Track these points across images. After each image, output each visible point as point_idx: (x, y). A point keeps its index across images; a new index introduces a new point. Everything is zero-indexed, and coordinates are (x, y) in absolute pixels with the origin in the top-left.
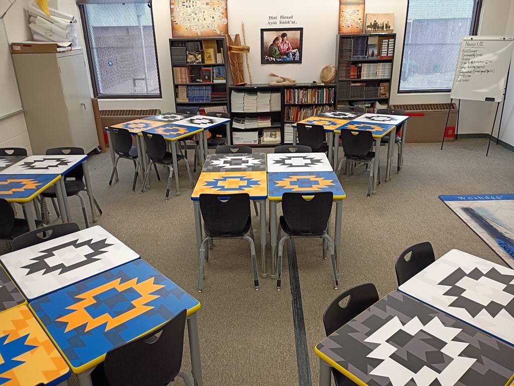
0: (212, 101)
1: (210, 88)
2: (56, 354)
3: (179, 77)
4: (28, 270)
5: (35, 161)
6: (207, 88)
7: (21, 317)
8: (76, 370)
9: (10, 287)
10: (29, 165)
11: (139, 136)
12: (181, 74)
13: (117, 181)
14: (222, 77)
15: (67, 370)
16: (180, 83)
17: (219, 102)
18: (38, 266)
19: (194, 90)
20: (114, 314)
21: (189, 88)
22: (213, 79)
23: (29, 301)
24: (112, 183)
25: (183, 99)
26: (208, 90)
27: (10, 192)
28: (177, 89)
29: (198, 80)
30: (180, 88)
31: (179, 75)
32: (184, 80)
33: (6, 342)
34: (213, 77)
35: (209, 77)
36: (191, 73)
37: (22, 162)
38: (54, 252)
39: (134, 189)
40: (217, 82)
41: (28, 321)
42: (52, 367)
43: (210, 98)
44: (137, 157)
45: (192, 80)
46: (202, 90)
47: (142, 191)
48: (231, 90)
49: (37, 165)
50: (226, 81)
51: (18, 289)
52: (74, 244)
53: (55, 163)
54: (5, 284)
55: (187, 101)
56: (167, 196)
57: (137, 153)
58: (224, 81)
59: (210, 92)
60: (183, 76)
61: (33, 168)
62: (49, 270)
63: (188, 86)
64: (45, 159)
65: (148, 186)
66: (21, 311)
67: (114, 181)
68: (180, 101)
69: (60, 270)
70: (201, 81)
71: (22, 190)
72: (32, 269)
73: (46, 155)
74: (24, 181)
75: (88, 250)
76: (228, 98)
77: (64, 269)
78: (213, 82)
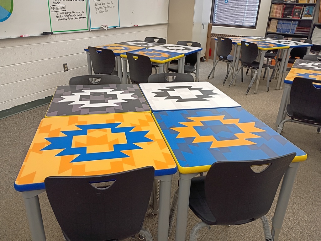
0: (296, 33)
1: (297, 23)
2: (166, 150)
3: (275, 12)
4: (155, 94)
5: (170, 46)
6: (294, 22)
7: (145, 119)
8: (182, 169)
9: (142, 100)
10: (166, 47)
11: (238, 45)
12: (277, 10)
13: (213, 77)
14: (310, 15)
15: (174, 166)
16: (274, 17)
17: (302, 35)
18: (163, 94)
19: (283, 24)
20: (219, 138)
21: (280, 22)
22: (302, 16)
23: (153, 111)
24: (210, 78)
25: (273, 29)
26: (295, 24)
27: (153, 57)
28: (270, 22)
29: (289, 16)
30: (273, 21)
31: (275, 10)
32: (278, 15)
33: (131, 131)
34: (302, 15)
35: (299, 14)
36: (284, 10)
37: (162, 46)
38: (174, 89)
39: (224, 84)
40: (304, 19)
41: (149, 123)
42: (162, 159)
43: (295, 31)
44: (231, 61)
45: (284, 15)
46: (289, 24)
47: (229, 86)
48: (315, 25)
49: (170, 48)
50: (313, 18)
51: (147, 102)
52: (189, 88)
53: (181, 49)
54: (139, 98)
55: (275, 31)
56: (248, 92)
57: (233, 58)
58: (311, 18)
59: (296, 26)
60: (278, 11)
61: (168, 49)
62: (169, 97)
63: (279, 19)
64: (175, 46)
65: (234, 84)
66: (146, 116)
67: (211, 77)
68: (269, 31)
69: (177, 100)
70: (291, 17)
71: (160, 57)
72: (158, 94)
73: (177, 44)
74: (162, 53)
75: (199, 93)
76: (311, 32)
77: (180, 99)
78: (301, 18)
